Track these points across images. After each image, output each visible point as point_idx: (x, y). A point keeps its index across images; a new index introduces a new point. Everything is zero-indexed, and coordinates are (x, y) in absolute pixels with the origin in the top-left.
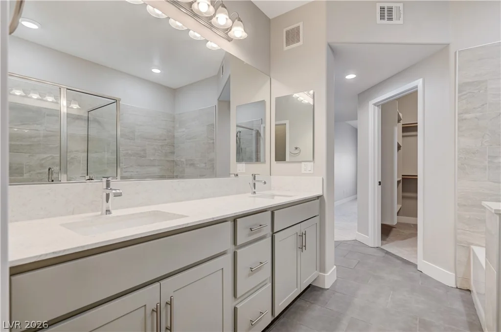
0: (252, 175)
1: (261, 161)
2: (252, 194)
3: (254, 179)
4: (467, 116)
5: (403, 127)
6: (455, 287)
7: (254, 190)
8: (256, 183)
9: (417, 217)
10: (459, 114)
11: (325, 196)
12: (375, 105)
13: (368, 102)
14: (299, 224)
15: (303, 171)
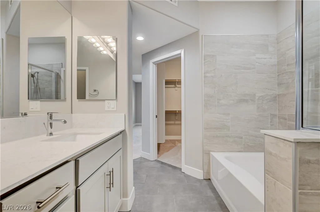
0: (48, 114)
1: (62, 99)
2: (47, 135)
3: (51, 118)
4: (208, 75)
5: (165, 81)
6: (203, 179)
7: (50, 130)
8: (54, 123)
9: (181, 135)
10: (204, 73)
11: (127, 131)
12: (154, 63)
13: (149, 61)
14: (107, 163)
15: (106, 109)
